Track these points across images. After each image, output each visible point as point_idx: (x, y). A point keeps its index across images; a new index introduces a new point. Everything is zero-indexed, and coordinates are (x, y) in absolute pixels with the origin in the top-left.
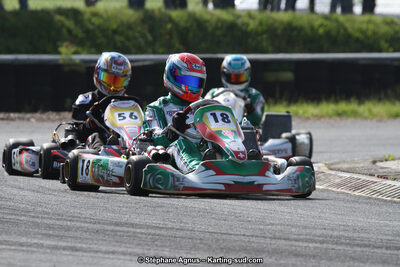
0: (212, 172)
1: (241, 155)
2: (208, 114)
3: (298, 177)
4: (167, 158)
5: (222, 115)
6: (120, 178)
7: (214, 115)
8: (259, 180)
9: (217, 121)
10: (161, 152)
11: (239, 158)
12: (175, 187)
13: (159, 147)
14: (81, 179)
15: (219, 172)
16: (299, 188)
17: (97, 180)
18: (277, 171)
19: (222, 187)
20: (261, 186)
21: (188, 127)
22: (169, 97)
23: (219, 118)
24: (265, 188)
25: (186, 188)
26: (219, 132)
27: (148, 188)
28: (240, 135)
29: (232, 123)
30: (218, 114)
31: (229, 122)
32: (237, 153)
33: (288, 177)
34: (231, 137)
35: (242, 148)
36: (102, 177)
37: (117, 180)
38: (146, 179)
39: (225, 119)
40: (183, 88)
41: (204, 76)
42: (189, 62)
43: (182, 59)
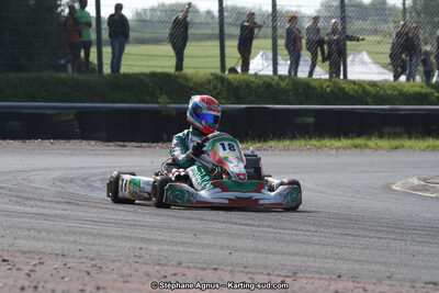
0: (219, 190)
1: (242, 177)
2: (219, 144)
3: (287, 193)
4: (186, 179)
5: (229, 145)
6: (149, 194)
7: (223, 145)
8: (255, 195)
9: (224, 149)
10: (182, 174)
11: (240, 179)
12: (190, 201)
13: (181, 170)
14: (121, 194)
15: (225, 189)
16: (288, 203)
17: (132, 195)
18: (272, 189)
19: (227, 202)
20: (257, 200)
21: (204, 152)
22: (191, 130)
23: (227, 147)
24: (261, 202)
25: (198, 202)
26: (226, 158)
27: (169, 202)
28: (242, 160)
29: (236, 151)
30: (226, 144)
31: (234, 150)
32: (238, 175)
33: (280, 194)
34: (235, 162)
35: (243, 171)
36: (136, 193)
37: (146, 195)
38: (167, 195)
39: (231, 148)
40: (203, 122)
41: (219, 114)
42: (209, 102)
43: (203, 100)
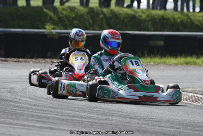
0: (132, 90)
1: (147, 82)
2: (129, 61)
3: (174, 94)
5: (135, 62)
7: (131, 62)
8: (155, 95)
9: (133, 65)
10: (102, 80)
11: (146, 83)
12: (113, 97)
13: (101, 77)
14: (60, 92)
15: (136, 90)
16: (174, 100)
17: (69, 93)
19: (138, 98)
20: (156, 98)
22: (103, 52)
23: (134, 63)
24: (158, 99)
25: (119, 98)
26: (135, 70)
27: (99, 97)
28: (145, 72)
29: (140, 66)
30: (133, 61)
31: (139, 65)
32: (145, 81)
33: (169, 94)
34: (141, 73)
35: (147, 78)
36: (73, 92)
37: (81, 93)
38: (99, 93)
39: (137, 64)
40: (110, 47)
41: (120, 41)
42: (113, 34)
43: (109, 33)
